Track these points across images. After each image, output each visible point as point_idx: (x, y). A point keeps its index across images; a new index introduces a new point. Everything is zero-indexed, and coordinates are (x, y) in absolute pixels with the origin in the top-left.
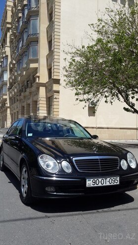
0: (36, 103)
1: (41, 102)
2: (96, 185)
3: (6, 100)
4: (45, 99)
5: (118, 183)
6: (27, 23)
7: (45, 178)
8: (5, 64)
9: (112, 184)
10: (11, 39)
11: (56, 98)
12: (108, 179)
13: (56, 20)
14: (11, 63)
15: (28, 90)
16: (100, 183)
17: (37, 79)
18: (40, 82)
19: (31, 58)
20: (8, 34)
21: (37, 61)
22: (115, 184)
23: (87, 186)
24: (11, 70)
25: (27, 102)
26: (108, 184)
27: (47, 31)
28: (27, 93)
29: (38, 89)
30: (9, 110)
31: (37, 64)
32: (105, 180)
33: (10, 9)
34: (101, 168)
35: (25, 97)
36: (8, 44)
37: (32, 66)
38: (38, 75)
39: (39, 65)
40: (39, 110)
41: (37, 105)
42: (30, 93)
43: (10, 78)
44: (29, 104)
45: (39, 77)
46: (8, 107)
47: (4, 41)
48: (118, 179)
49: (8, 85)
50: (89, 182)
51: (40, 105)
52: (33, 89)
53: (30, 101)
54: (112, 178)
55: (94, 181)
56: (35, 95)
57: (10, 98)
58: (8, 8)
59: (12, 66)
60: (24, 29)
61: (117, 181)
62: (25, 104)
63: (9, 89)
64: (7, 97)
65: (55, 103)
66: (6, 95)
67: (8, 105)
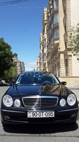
0: (59, 63)
1: (61, 63)
2: (35, 117)
3: (45, 63)
4: (64, 61)
5: (54, 116)
6: (52, 18)
7: (5, 110)
8: (44, 43)
9: (48, 116)
10: (47, 29)
11: (70, 60)
12: (45, 113)
13: (68, 13)
14: (47, 42)
15: (55, 56)
16: (38, 116)
17: (59, 49)
18: (60, 51)
19: (55, 38)
20: (46, 27)
21: (58, 39)
22: (51, 116)
23: (28, 117)
24: (48, 46)
25: (55, 64)
26: (44, 116)
27: (63, 20)
28: (54, 58)
29: (59, 55)
30: (47, 69)
31: (59, 41)
32: (42, 114)
33: (46, 13)
34: (41, 105)
35: (53, 61)
36: (46, 32)
37: (56, 42)
38: (59, 47)
39: (60, 41)
40: (60, 67)
41: (59, 65)
42: (56, 58)
43: (47, 51)
44: (56, 65)
45: (60, 48)
46: (47, 67)
47: (44, 31)
48: (53, 113)
49: (46, 55)
50: (30, 114)
51: (61, 65)
52: (57, 55)
53: (56, 63)
54: (48, 112)
55: (33, 114)
56: (58, 59)
57: (48, 62)
58: (45, 13)
59: (48, 44)
60: (51, 22)
61: (52, 115)
62: (54, 65)
63: (47, 57)
64: (46, 62)
65: (69, 63)
66: (46, 60)
67: (47, 66)
